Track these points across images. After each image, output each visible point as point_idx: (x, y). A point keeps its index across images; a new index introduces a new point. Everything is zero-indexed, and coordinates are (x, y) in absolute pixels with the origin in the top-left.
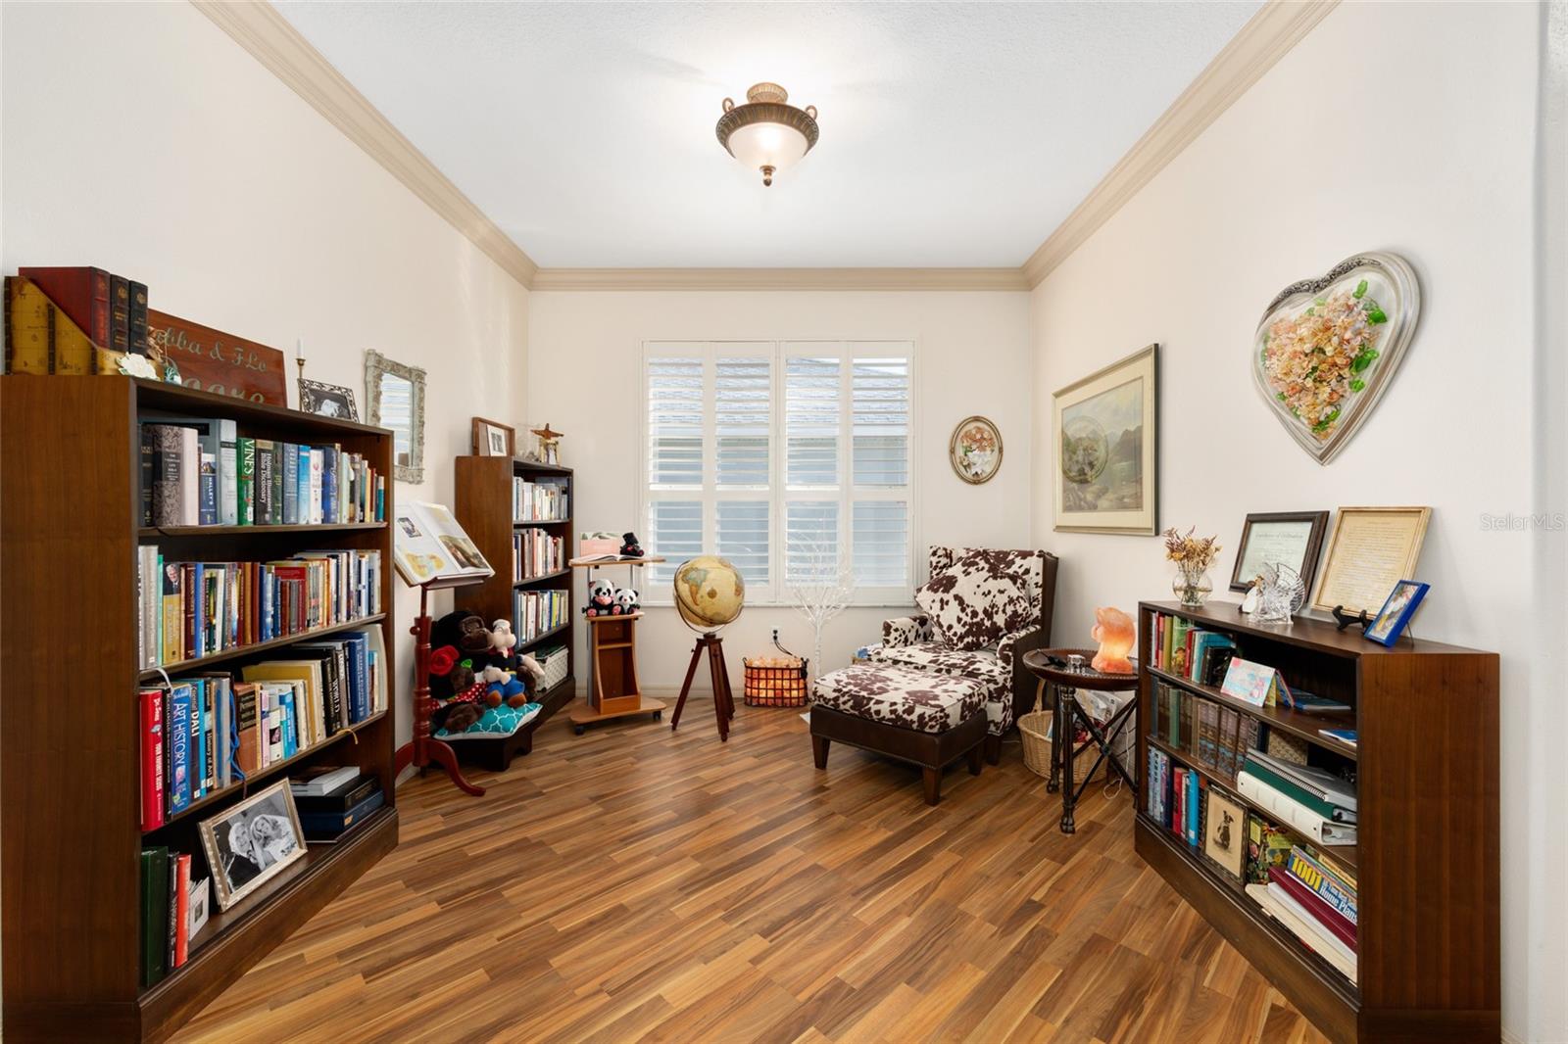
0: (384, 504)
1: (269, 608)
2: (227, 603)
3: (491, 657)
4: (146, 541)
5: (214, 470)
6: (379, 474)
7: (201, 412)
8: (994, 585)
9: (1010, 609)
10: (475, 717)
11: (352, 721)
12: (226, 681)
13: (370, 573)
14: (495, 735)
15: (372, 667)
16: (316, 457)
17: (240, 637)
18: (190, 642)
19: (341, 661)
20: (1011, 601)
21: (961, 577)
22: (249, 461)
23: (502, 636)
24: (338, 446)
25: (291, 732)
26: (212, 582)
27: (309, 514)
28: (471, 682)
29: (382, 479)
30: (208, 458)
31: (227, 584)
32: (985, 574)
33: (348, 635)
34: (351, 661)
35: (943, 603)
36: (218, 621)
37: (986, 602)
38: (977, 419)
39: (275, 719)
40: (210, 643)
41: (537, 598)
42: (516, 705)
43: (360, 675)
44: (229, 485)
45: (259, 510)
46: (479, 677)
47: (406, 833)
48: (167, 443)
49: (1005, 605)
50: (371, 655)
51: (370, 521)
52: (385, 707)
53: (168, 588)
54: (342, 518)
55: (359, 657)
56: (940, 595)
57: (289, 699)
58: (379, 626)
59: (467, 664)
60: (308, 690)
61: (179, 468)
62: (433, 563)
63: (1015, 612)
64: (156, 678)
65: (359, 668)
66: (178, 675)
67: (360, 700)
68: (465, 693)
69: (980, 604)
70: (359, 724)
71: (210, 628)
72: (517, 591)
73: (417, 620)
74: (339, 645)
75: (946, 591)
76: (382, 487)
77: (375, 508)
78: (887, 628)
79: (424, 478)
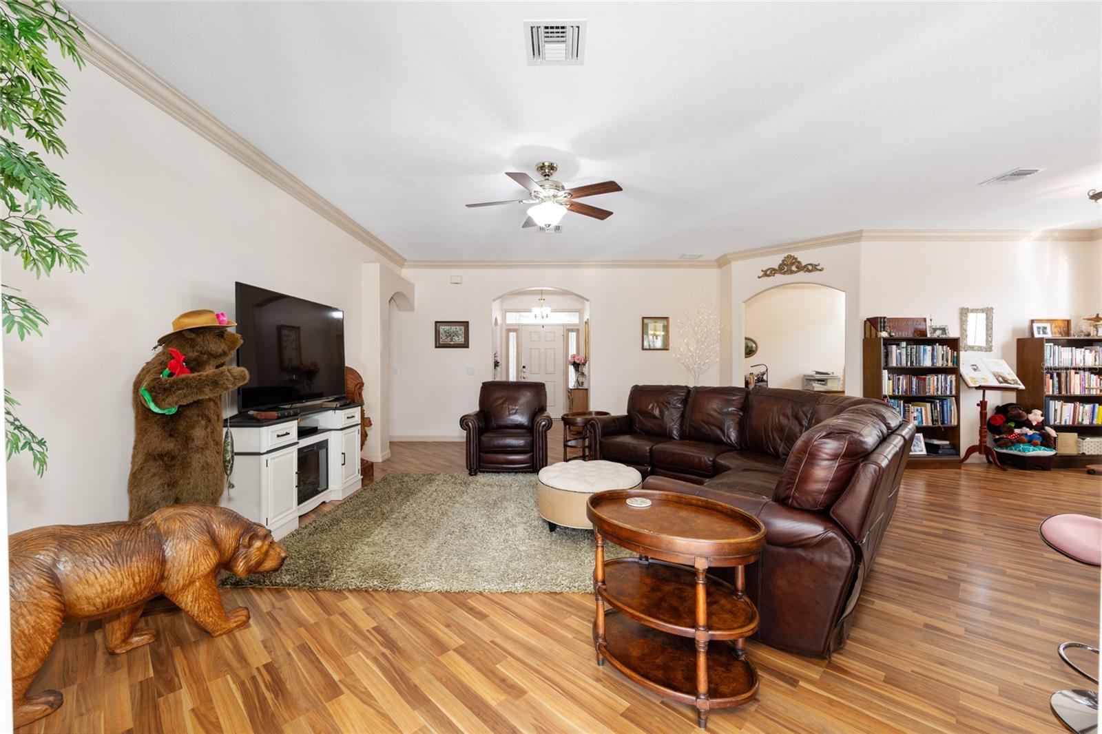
0: (956, 360)
1: (914, 386)
2: (902, 384)
3: (1028, 424)
4: (884, 369)
5: (900, 354)
6: (954, 351)
7: (897, 342)
10: (1010, 444)
11: (942, 424)
12: (902, 402)
13: (951, 382)
14: (1019, 453)
15: (951, 410)
16: (929, 348)
17: (906, 392)
18: (894, 391)
19: (938, 405)
22: (909, 351)
23: (1036, 416)
24: (937, 344)
25: (920, 419)
26: (899, 379)
27: (927, 363)
28: (1013, 432)
29: (955, 353)
30: (898, 351)
31: (903, 380)
33: (942, 399)
34: (942, 406)
36: (900, 388)
39: (915, 414)
40: (898, 392)
41: (1075, 405)
42: (1035, 445)
43: (945, 414)
44: (904, 357)
45: (912, 362)
46: (1017, 431)
47: (962, 468)
48: (889, 349)
50: (950, 407)
51: (950, 364)
52: (956, 424)
53: (889, 379)
54: (939, 364)
55: (945, 406)
57: (919, 410)
58: (954, 398)
59: (1013, 425)
60: (926, 410)
61: (891, 354)
62: (983, 381)
64: (885, 397)
65: (945, 409)
66: (891, 397)
67: (946, 418)
68: (1010, 435)
70: (944, 426)
71: (899, 389)
72: (1049, 398)
73: (981, 402)
74: (938, 401)
76: (955, 355)
77: (953, 362)
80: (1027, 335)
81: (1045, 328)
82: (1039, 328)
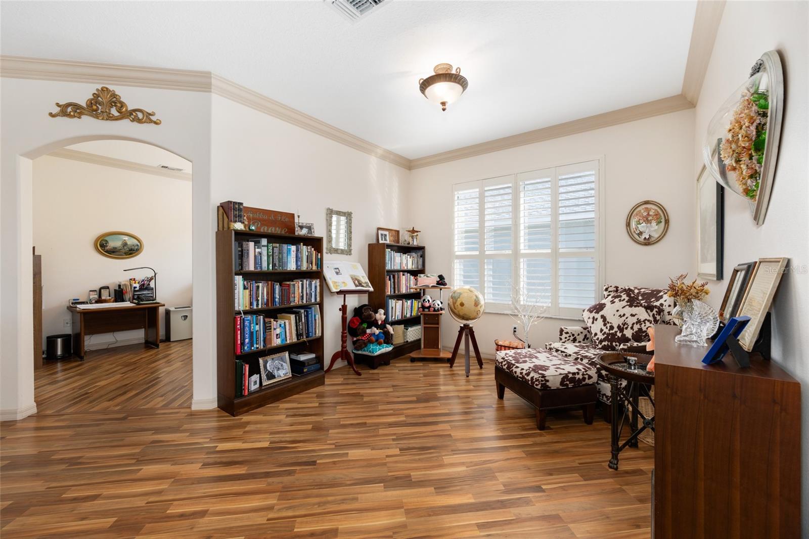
0: (320, 263)
1: (277, 296)
2: (263, 294)
3: (374, 323)
4: (237, 274)
5: (260, 254)
6: (318, 253)
7: (255, 237)
8: (628, 311)
9: (636, 327)
10: (363, 346)
11: (307, 337)
12: (262, 317)
13: (316, 287)
14: (370, 354)
15: (315, 320)
16: (293, 248)
17: (267, 304)
18: (251, 304)
19: (303, 316)
20: (639, 322)
21: (608, 305)
22: (270, 250)
23: (380, 316)
24: (302, 244)
25: (283, 336)
26: (258, 287)
27: (292, 266)
28: (365, 333)
29: (319, 254)
30: (257, 250)
31: (263, 288)
32: (624, 303)
33: (307, 307)
34: (307, 316)
35: (594, 319)
36: (260, 299)
37: (621, 321)
38: (647, 203)
39: (278, 331)
40: (257, 305)
41: (403, 302)
42: (380, 344)
43: (310, 322)
44: (265, 258)
45: (274, 265)
46: (368, 331)
47: (327, 381)
48: (244, 246)
49: (633, 324)
50: (315, 316)
51: (314, 268)
52: (320, 335)
53: (245, 288)
54: (304, 267)
55: (310, 316)
56: (593, 314)
57: (283, 325)
58: (318, 306)
59: (365, 325)
60: (290, 324)
61: (248, 254)
62: (343, 285)
63: (640, 330)
64: (239, 313)
65: (310, 319)
66: (246, 313)
67: (310, 330)
68: (363, 336)
69: (616, 322)
70: (309, 339)
71: (258, 301)
72: (388, 298)
73: (342, 306)
74: (302, 311)
75: (597, 312)
76: (319, 257)
77: (317, 264)
78: (561, 331)
79: (352, 253)
80: (374, 241)
81: (386, 235)
82: (382, 235)
